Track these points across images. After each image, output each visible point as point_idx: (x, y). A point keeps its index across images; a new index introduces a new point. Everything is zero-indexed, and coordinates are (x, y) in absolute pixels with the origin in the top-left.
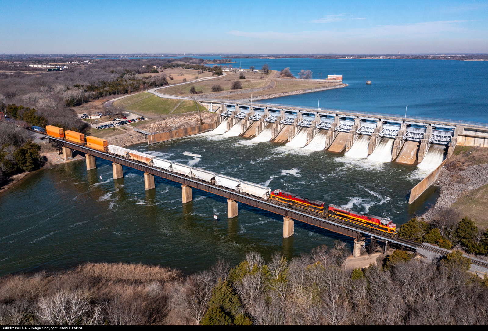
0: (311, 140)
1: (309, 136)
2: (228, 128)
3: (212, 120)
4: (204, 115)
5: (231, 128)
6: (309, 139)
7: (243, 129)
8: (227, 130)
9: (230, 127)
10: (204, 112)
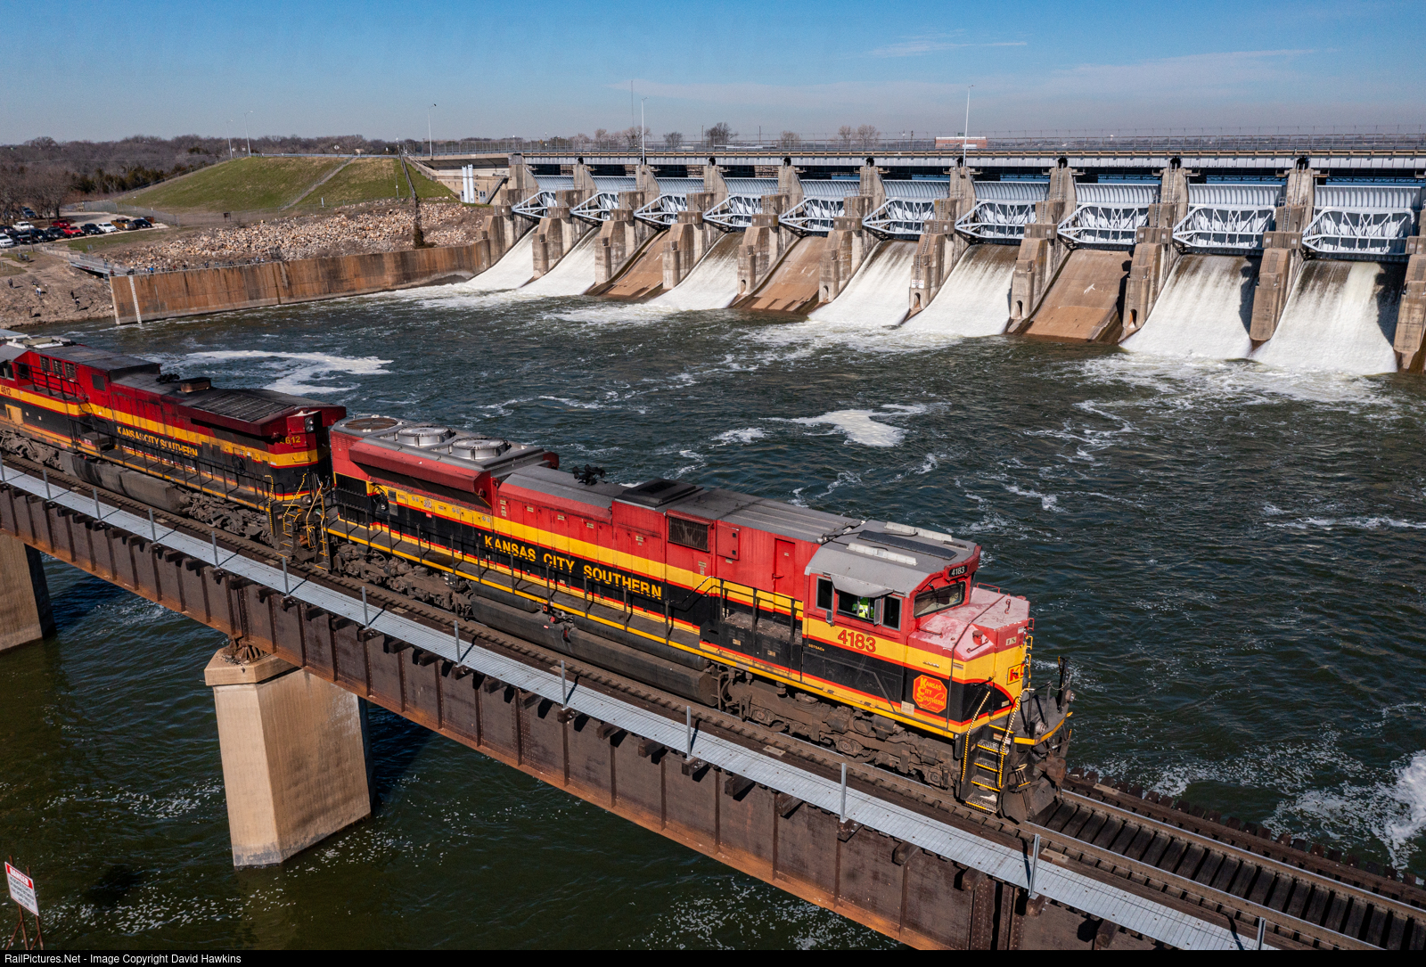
0: (933, 290)
1: (923, 271)
2: (540, 264)
3: (470, 235)
4: (432, 214)
5: (552, 262)
6: (922, 284)
7: (603, 262)
8: (537, 274)
9: (546, 258)
10: (435, 203)
